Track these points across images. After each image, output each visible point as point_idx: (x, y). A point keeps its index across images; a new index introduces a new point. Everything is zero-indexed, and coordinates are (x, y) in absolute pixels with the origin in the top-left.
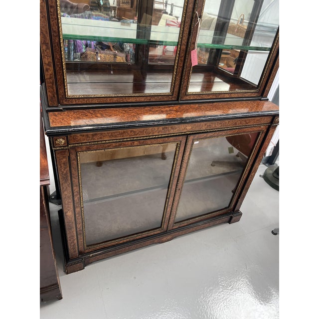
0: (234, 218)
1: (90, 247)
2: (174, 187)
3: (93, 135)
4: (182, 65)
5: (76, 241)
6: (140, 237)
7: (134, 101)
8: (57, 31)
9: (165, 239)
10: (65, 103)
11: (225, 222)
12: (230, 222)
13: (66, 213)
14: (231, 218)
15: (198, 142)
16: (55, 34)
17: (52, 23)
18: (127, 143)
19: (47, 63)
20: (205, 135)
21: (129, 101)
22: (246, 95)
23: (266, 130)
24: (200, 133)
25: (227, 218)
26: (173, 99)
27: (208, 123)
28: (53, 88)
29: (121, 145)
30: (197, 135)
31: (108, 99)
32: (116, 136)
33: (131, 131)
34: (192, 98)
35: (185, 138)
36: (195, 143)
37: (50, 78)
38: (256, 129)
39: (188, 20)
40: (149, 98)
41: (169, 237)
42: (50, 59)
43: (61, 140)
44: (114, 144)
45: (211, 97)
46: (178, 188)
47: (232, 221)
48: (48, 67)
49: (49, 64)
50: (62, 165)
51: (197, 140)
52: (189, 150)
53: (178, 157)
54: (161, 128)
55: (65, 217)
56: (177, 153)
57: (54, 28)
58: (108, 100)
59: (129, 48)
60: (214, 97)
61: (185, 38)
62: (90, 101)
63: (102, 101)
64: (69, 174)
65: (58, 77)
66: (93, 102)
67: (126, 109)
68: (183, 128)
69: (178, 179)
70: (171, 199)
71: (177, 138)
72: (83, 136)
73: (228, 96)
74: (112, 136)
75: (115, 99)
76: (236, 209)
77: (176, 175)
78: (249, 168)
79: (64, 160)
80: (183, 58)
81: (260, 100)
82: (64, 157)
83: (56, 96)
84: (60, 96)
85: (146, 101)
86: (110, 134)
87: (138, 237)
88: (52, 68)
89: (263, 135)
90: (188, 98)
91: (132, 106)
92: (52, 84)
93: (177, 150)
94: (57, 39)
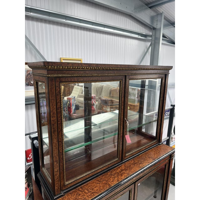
4: (122, 143)
7: (101, 171)
8: (62, 152)
10: (64, 189)
15: (140, 184)
16: (61, 154)
17: (60, 149)
19: (56, 171)
20: (143, 179)
21: (98, 172)
23: (169, 162)
24: (140, 179)
26: (120, 161)
28: (58, 184)
30: (139, 181)
31: (87, 176)
34: (128, 157)
38: (164, 164)
39: (122, 123)
40: (108, 166)
42: (58, 169)
48: (57, 173)
49: (57, 172)
53: (131, 198)
56: (131, 196)
61: (122, 131)
65: (61, 175)
66: (79, 181)
67: (98, 178)
71: (130, 187)
75: (91, 174)
80: (122, 140)
81: (159, 145)
83: (60, 187)
84: (62, 186)
88: (58, 173)
90: (127, 158)
91: (100, 175)
92: (58, 181)
93: (131, 193)
94: (62, 156)
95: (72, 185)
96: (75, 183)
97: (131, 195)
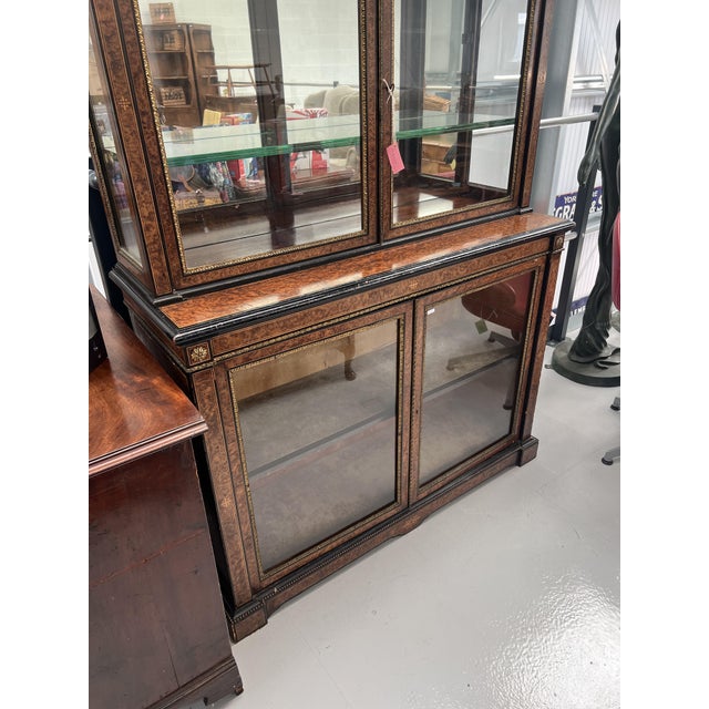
0: (525, 453)
1: (271, 573)
2: (407, 409)
3: (253, 332)
5: (243, 563)
6: (362, 530)
7: (303, 258)
8: (157, 154)
9: (408, 524)
10: (184, 285)
11: (511, 466)
12: (519, 463)
13: (220, 503)
14: (520, 452)
15: (433, 310)
16: (155, 161)
17: (147, 142)
18: (312, 335)
19: (146, 214)
20: (443, 293)
21: (295, 259)
22: (493, 210)
23: (543, 265)
24: (435, 291)
25: (512, 456)
26: (371, 241)
27: (445, 271)
28: (160, 260)
29: (302, 341)
30: (430, 296)
31: (259, 263)
32: (292, 326)
33: (317, 311)
34: (402, 234)
35: (410, 304)
36: (429, 313)
37: (154, 243)
38: (526, 266)
39: (372, 95)
40: (328, 247)
41: (415, 519)
42: (152, 208)
43: (201, 350)
44: (291, 343)
45: (434, 224)
46: (414, 410)
47: (524, 459)
48: (149, 222)
49: (150, 218)
50: (206, 401)
51: (432, 305)
52: (421, 328)
53: (404, 347)
54: (366, 295)
55: (219, 511)
56: (401, 339)
57: (152, 150)
58: (259, 266)
59: (222, 180)
60: (440, 224)
61: (372, 127)
62: (228, 272)
63: (248, 268)
64: (219, 418)
65: (167, 237)
66: (233, 274)
67: (295, 274)
68: (404, 287)
69: (412, 391)
70: (406, 435)
71: (397, 307)
72: (236, 335)
73: (463, 218)
74: (285, 326)
75: (271, 261)
76: (525, 434)
77: (407, 382)
78: (531, 345)
79: (209, 389)
80: (374, 164)
81: (519, 213)
82: (208, 384)
83: (167, 274)
84: (174, 274)
85: (323, 253)
86: (281, 325)
87: (357, 532)
88: (155, 224)
89: (542, 273)
90: (395, 234)
91: (302, 268)
92: (159, 251)
93: (401, 331)
94: (159, 168)
95: (210, 280)
96: (218, 277)
97: (401, 336)
